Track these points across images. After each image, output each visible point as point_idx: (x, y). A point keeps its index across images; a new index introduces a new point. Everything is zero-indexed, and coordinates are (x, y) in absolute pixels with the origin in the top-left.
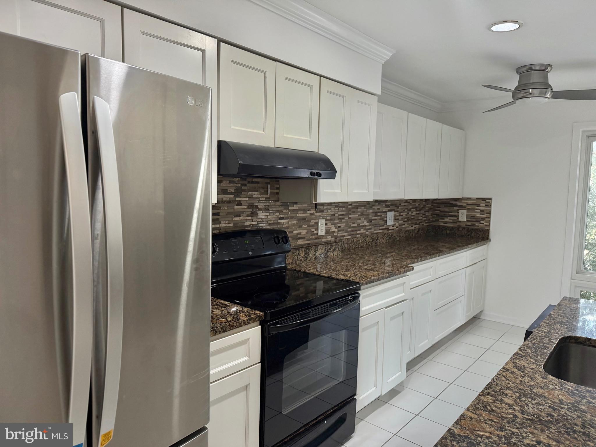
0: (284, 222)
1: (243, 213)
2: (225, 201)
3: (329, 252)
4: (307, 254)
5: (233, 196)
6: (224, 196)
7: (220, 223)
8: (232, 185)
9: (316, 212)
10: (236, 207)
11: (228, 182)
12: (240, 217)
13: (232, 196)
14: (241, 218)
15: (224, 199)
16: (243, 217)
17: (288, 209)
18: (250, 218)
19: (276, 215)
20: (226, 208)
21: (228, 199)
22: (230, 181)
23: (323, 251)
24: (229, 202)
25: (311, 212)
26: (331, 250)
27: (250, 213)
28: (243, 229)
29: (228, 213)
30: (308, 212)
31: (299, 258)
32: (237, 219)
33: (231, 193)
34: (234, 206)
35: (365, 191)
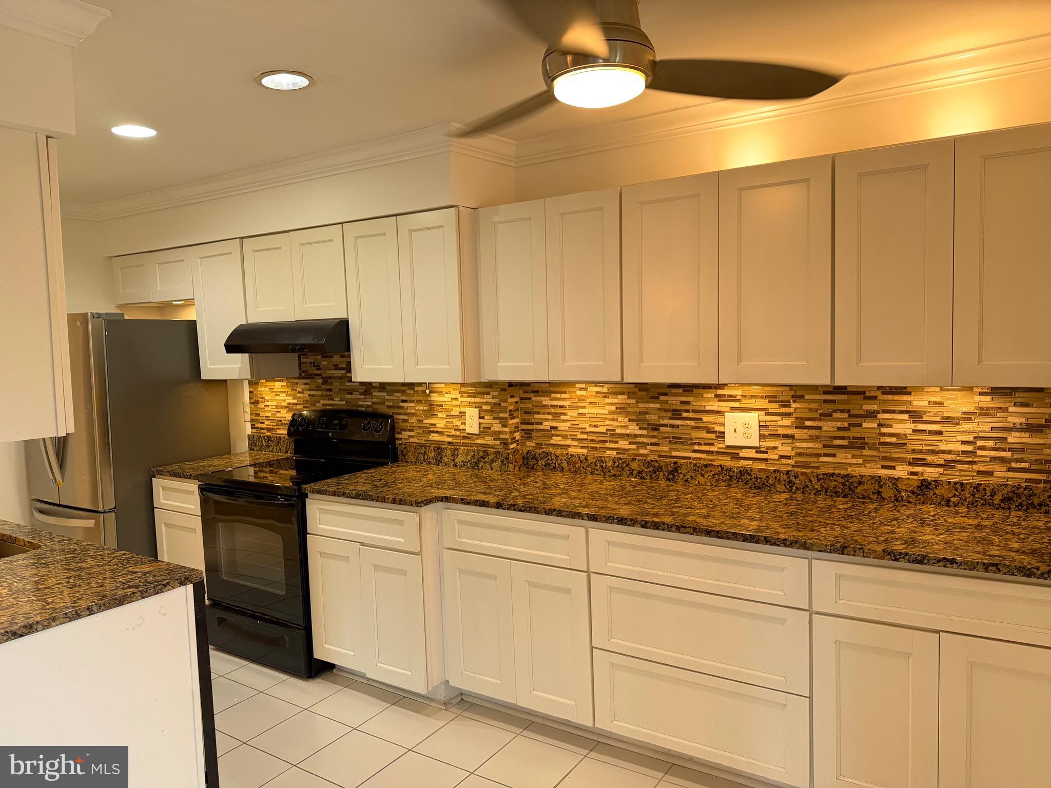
0: (407, 407)
1: (356, 390)
2: (336, 377)
3: (482, 463)
4: (439, 456)
5: (345, 371)
6: (336, 371)
7: (332, 399)
8: (342, 359)
9: (461, 397)
10: (347, 384)
11: (339, 356)
12: (352, 394)
13: (343, 372)
14: (353, 396)
15: (335, 375)
16: (356, 396)
17: (414, 389)
18: (363, 397)
19: (396, 396)
20: (338, 384)
21: (340, 375)
22: (340, 356)
23: (469, 458)
24: (340, 378)
25: (454, 396)
26: (486, 459)
27: (363, 391)
28: (355, 408)
29: (340, 390)
30: (446, 395)
31: (426, 458)
32: (349, 396)
33: (342, 369)
34: (345, 382)
35: (445, 367)
